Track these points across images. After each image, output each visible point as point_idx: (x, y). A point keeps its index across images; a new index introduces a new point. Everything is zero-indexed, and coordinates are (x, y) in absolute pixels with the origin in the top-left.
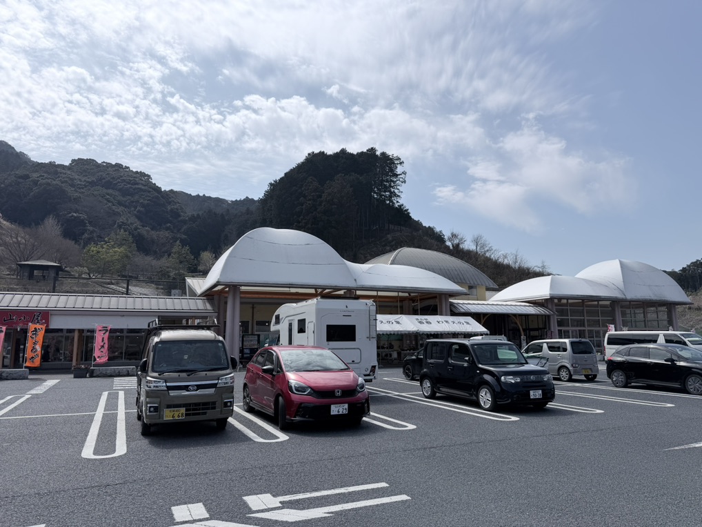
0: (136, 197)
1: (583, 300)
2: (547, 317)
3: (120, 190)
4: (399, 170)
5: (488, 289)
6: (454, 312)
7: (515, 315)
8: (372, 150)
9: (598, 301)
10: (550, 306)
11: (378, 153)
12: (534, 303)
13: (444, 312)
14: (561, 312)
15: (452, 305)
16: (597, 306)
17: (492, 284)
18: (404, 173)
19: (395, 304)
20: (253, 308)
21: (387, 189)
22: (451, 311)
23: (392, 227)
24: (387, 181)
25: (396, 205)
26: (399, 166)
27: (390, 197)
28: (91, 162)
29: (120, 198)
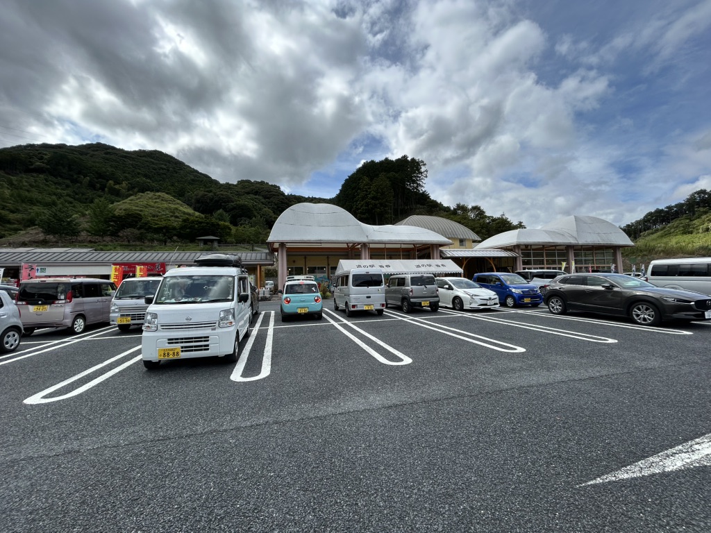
0: (271, 199)
1: (543, 246)
2: (515, 259)
3: (263, 196)
4: (423, 169)
5: (474, 241)
6: (443, 257)
7: (490, 258)
8: (405, 157)
9: (555, 246)
10: (517, 251)
11: (409, 159)
12: (506, 249)
13: (435, 257)
14: (526, 255)
15: (441, 252)
16: (554, 250)
17: (477, 238)
18: (427, 171)
19: (398, 253)
20: (305, 258)
21: (414, 182)
22: (441, 256)
23: (418, 206)
24: (415, 177)
25: (421, 192)
26: (422, 167)
27: (417, 187)
28: (248, 181)
29: (263, 200)
